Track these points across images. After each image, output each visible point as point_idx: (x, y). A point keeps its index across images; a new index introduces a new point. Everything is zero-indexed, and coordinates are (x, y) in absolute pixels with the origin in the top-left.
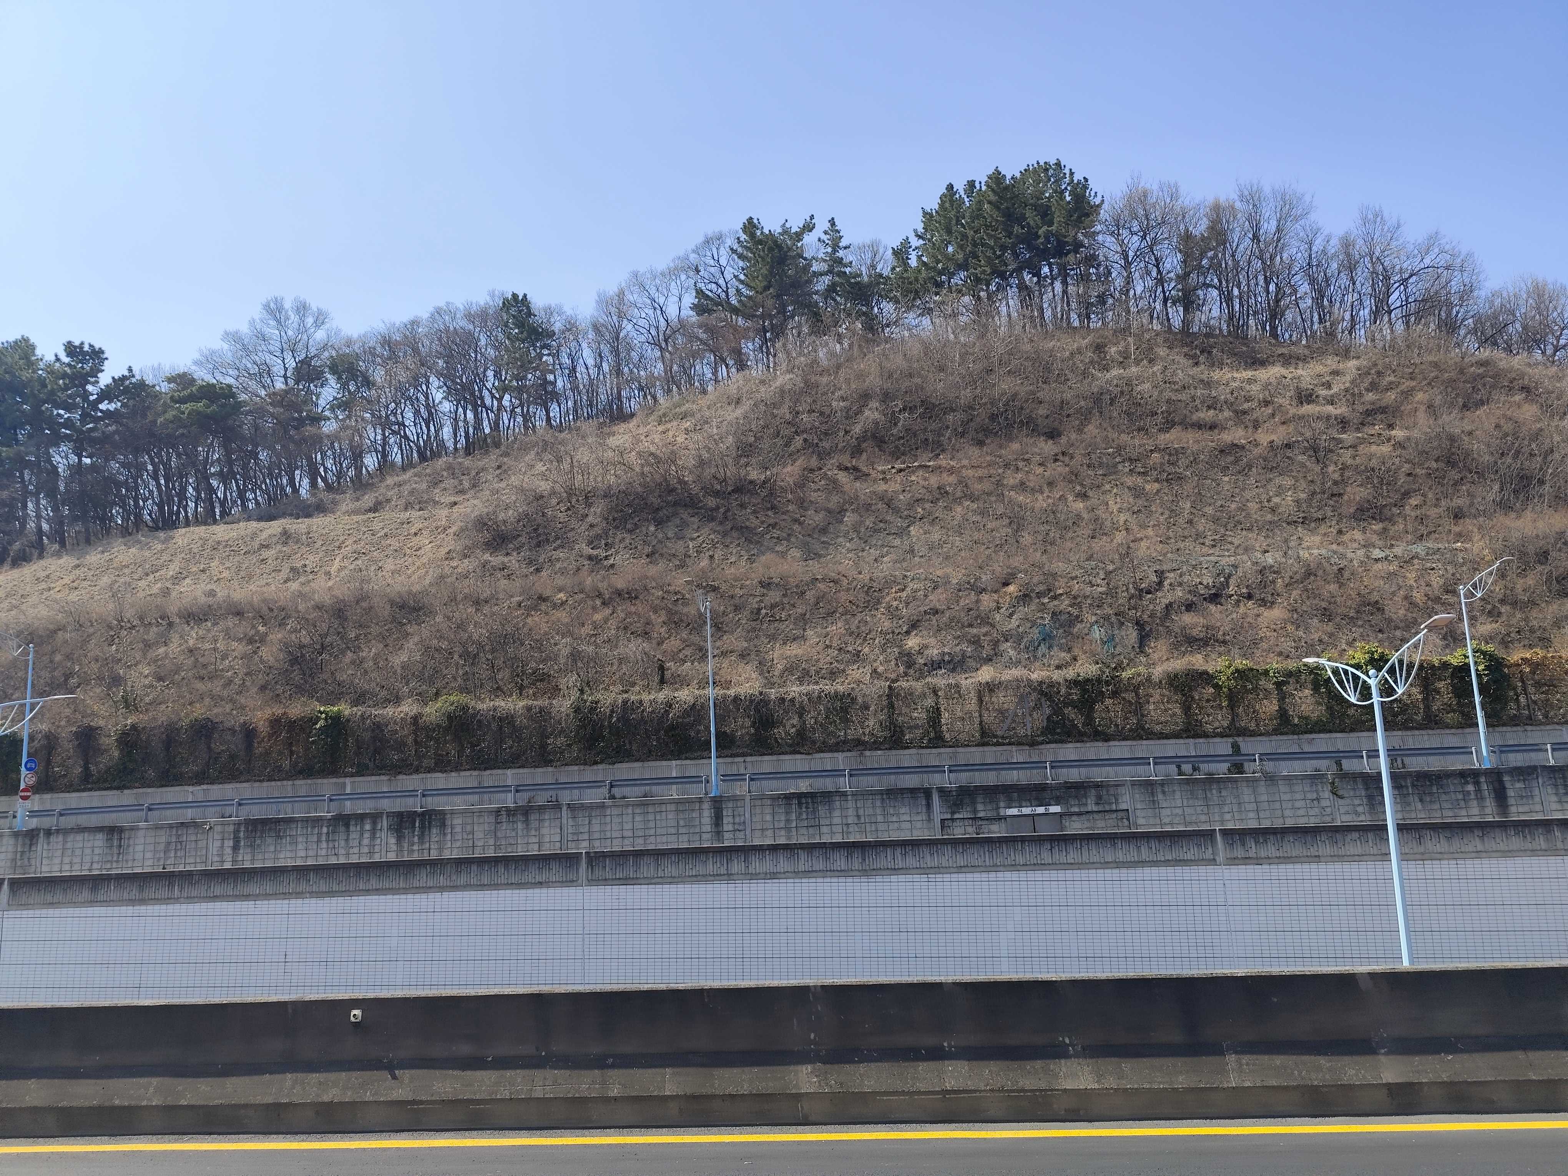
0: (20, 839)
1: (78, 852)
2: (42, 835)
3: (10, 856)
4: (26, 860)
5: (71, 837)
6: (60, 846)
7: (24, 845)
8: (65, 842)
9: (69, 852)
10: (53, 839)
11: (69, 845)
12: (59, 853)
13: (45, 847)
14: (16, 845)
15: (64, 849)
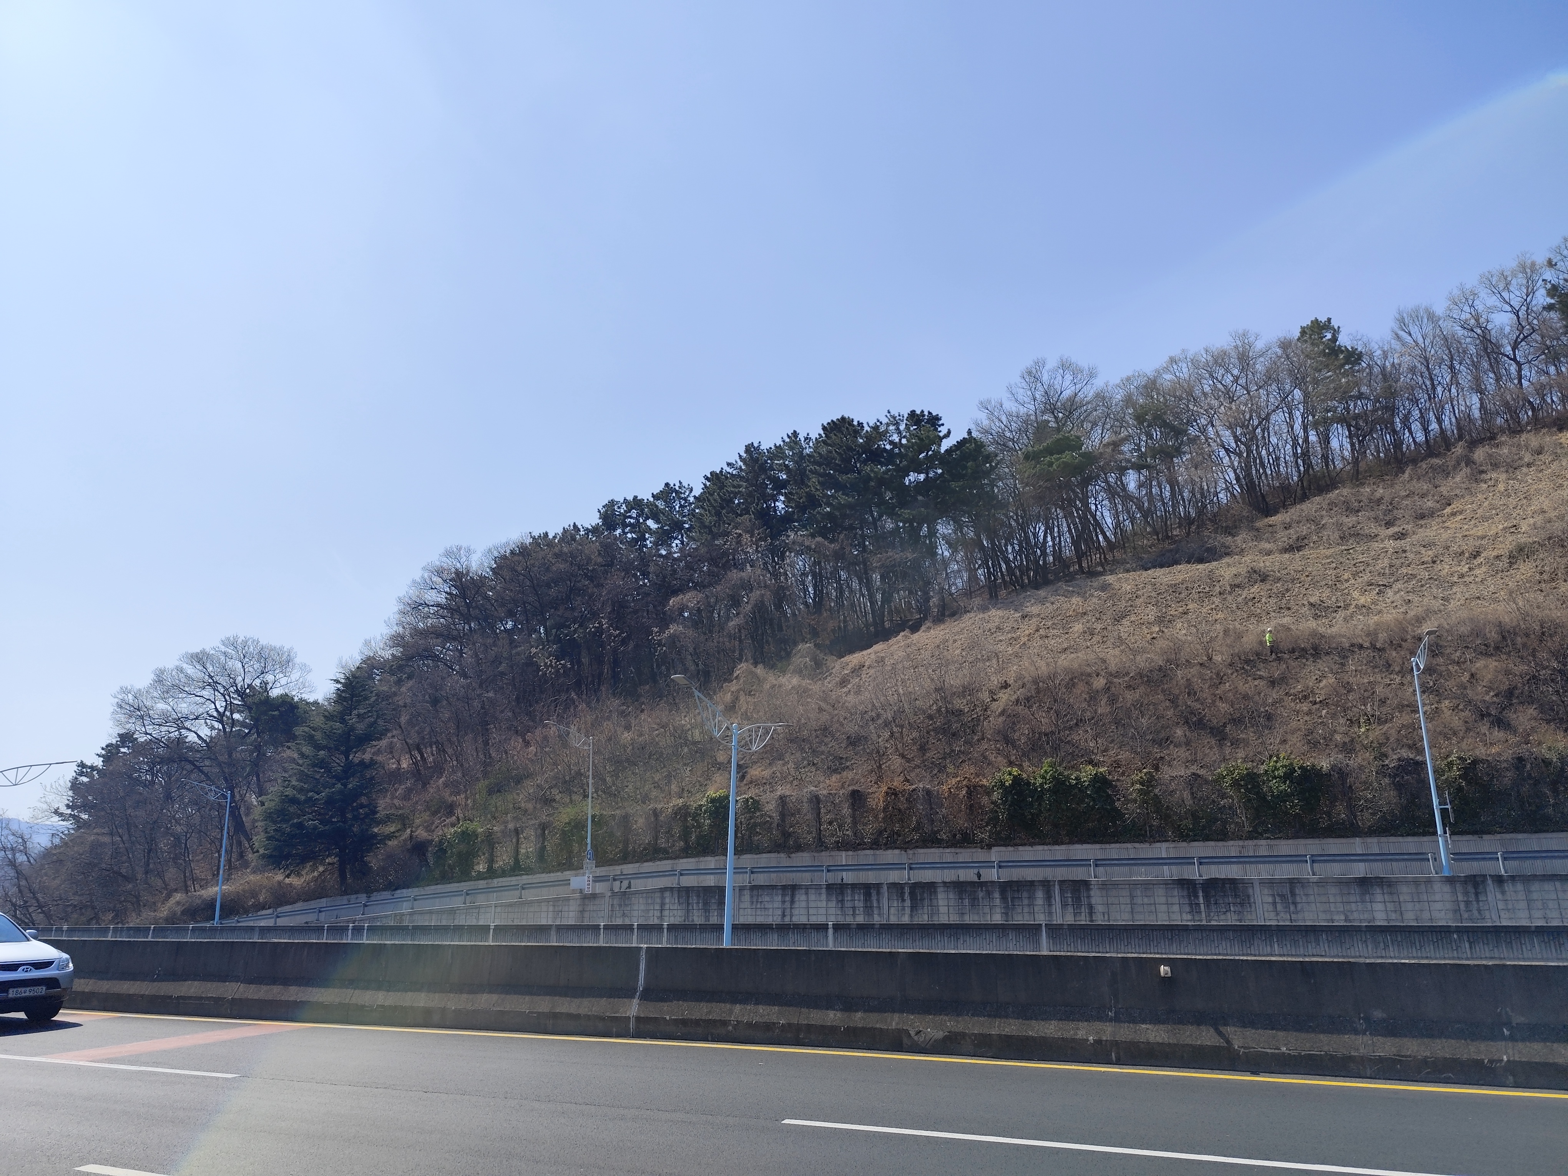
0: (1458, 885)
1: (1551, 905)
2: (1490, 881)
3: (1449, 906)
4: (1476, 913)
5: (1535, 886)
6: (1522, 896)
7: (1466, 893)
8: (1528, 892)
9: (1539, 904)
10: (1508, 887)
11: (1535, 896)
12: (1523, 905)
13: (1499, 896)
14: (1454, 892)
15: (1529, 901)
